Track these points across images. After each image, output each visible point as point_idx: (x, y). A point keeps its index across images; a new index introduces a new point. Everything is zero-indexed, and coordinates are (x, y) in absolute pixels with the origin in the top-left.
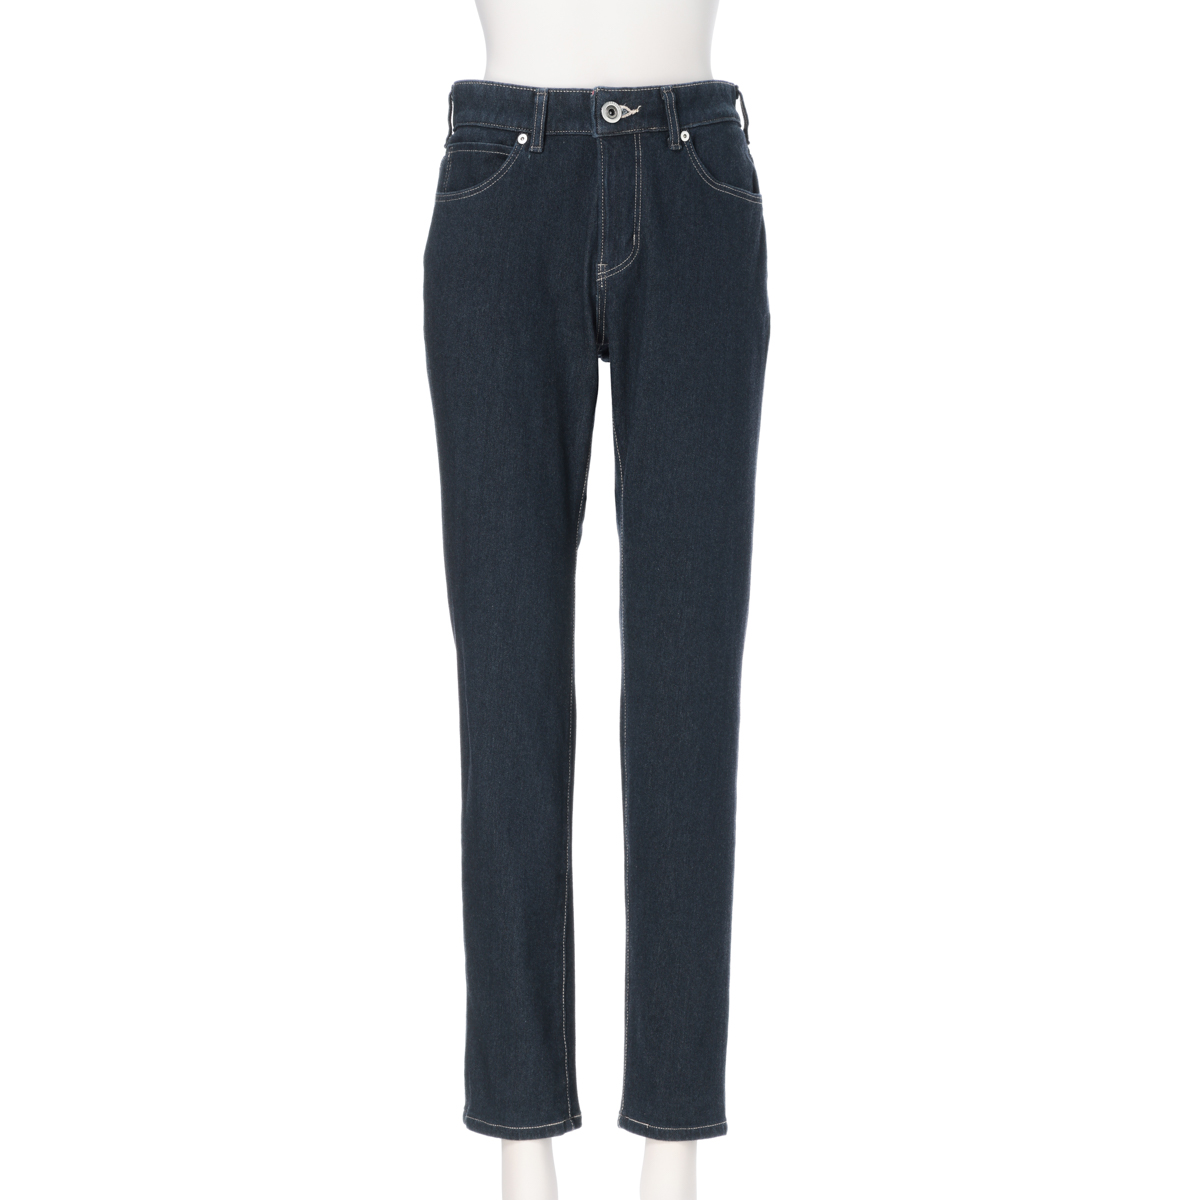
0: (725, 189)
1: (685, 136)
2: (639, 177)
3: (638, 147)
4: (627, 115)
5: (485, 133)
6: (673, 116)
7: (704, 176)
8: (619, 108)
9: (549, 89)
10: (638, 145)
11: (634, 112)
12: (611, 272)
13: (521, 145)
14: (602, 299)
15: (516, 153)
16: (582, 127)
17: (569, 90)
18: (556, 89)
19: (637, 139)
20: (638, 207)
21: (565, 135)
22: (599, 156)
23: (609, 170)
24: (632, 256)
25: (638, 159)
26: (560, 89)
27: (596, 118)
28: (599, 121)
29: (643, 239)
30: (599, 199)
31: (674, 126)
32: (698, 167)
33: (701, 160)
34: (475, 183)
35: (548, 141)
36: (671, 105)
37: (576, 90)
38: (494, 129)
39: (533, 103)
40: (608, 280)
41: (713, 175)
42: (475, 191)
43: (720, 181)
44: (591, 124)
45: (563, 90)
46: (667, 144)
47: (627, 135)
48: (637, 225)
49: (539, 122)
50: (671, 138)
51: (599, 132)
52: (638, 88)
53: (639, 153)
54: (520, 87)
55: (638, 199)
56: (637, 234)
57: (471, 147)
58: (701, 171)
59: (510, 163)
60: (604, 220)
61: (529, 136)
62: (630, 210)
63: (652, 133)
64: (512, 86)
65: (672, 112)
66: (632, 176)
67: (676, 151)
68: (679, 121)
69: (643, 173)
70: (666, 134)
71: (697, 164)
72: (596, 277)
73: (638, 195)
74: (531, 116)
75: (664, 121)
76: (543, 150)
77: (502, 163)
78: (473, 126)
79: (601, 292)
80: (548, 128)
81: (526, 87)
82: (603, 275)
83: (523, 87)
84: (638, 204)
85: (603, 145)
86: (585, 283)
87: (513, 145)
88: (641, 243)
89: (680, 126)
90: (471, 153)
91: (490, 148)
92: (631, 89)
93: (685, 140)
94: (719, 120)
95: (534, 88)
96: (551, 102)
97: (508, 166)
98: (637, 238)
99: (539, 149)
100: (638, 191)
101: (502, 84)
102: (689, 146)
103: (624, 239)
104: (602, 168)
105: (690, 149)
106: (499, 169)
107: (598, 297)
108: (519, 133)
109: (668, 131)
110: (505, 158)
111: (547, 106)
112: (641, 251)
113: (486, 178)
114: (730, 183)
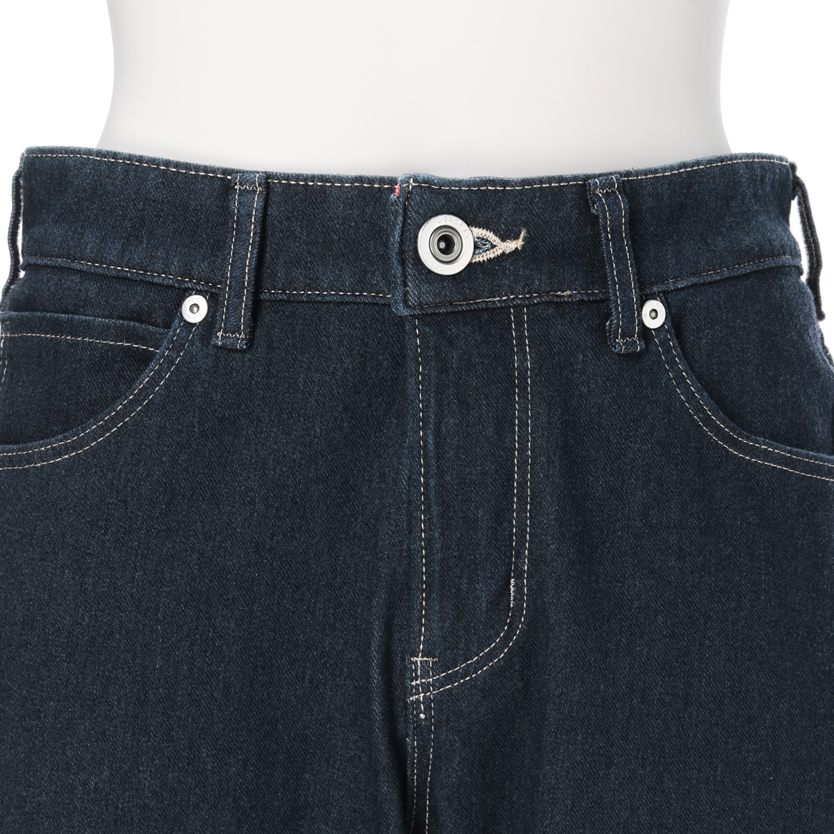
0: (766, 455)
1: (654, 314)
2: (523, 425)
3: (521, 345)
4: (491, 254)
5: (92, 289)
6: (621, 260)
7: (707, 420)
8: (467, 235)
9: (268, 176)
10: (521, 338)
11: (511, 246)
12: (449, 679)
13: (190, 325)
14: (423, 750)
15: (177, 348)
16: (362, 283)
17: (323, 178)
18: (288, 177)
19: (519, 323)
20: (522, 509)
21: (311, 302)
22: (411, 366)
23: (440, 405)
24: (507, 638)
25: (523, 378)
26: (298, 177)
27: (403, 263)
28: (410, 270)
29: (537, 591)
30: (412, 482)
31: (625, 289)
32: (690, 398)
33: (699, 379)
34: (67, 426)
35: (266, 317)
36: (616, 231)
37: (341, 179)
38: (119, 278)
39: (225, 211)
40: (439, 700)
41: (733, 416)
42: (67, 449)
43: (751, 431)
44: (386, 275)
45: (306, 178)
46: (602, 337)
47: (491, 310)
48: (519, 555)
49: (238, 264)
50: (615, 321)
51: (412, 300)
52: (525, 182)
53: (524, 361)
54: (188, 166)
55: (522, 486)
56: (519, 577)
57: (56, 327)
58: (699, 410)
59: (159, 375)
60: (429, 540)
61: (213, 301)
62: (501, 515)
63: (560, 305)
64: (168, 163)
65: (619, 250)
66: (503, 423)
67: (631, 357)
68: (638, 273)
69: (536, 417)
70: (601, 308)
71: (687, 392)
72: (407, 692)
73: (523, 474)
74: (219, 246)
75: (595, 271)
76: (251, 342)
77: (140, 371)
78: (60, 269)
79: (420, 729)
80: (266, 283)
81: (206, 169)
82: (426, 688)
83: (197, 168)
84: (522, 498)
85: (423, 336)
86: (377, 708)
87: (168, 326)
88: (532, 603)
89: (641, 285)
90: (57, 343)
91: (104, 332)
92: (504, 183)
93: (652, 324)
94: (748, 268)
95: (226, 172)
96: (273, 211)
97: (153, 382)
98: (519, 589)
99: (240, 339)
100: (523, 463)
101: (141, 159)
102: (664, 343)
103: (483, 593)
104: (419, 397)
105: (668, 351)
106: (130, 388)
107: (412, 742)
108: (185, 293)
109: (606, 300)
110: (146, 358)
111: (264, 221)
112: (531, 623)
113: (93, 413)
114: (775, 438)
